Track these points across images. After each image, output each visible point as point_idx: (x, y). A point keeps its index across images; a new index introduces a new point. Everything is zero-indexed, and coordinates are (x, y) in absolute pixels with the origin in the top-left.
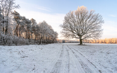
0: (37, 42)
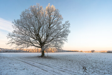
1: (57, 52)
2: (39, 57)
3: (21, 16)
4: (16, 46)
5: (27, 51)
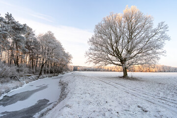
0: (34, 70)
2: (121, 77)
3: (95, 32)
4: (94, 64)
5: (109, 69)
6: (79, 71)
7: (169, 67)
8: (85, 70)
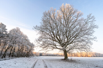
1: (94, 57)
6: (43, 56)
7: (99, 54)
8: (47, 55)
